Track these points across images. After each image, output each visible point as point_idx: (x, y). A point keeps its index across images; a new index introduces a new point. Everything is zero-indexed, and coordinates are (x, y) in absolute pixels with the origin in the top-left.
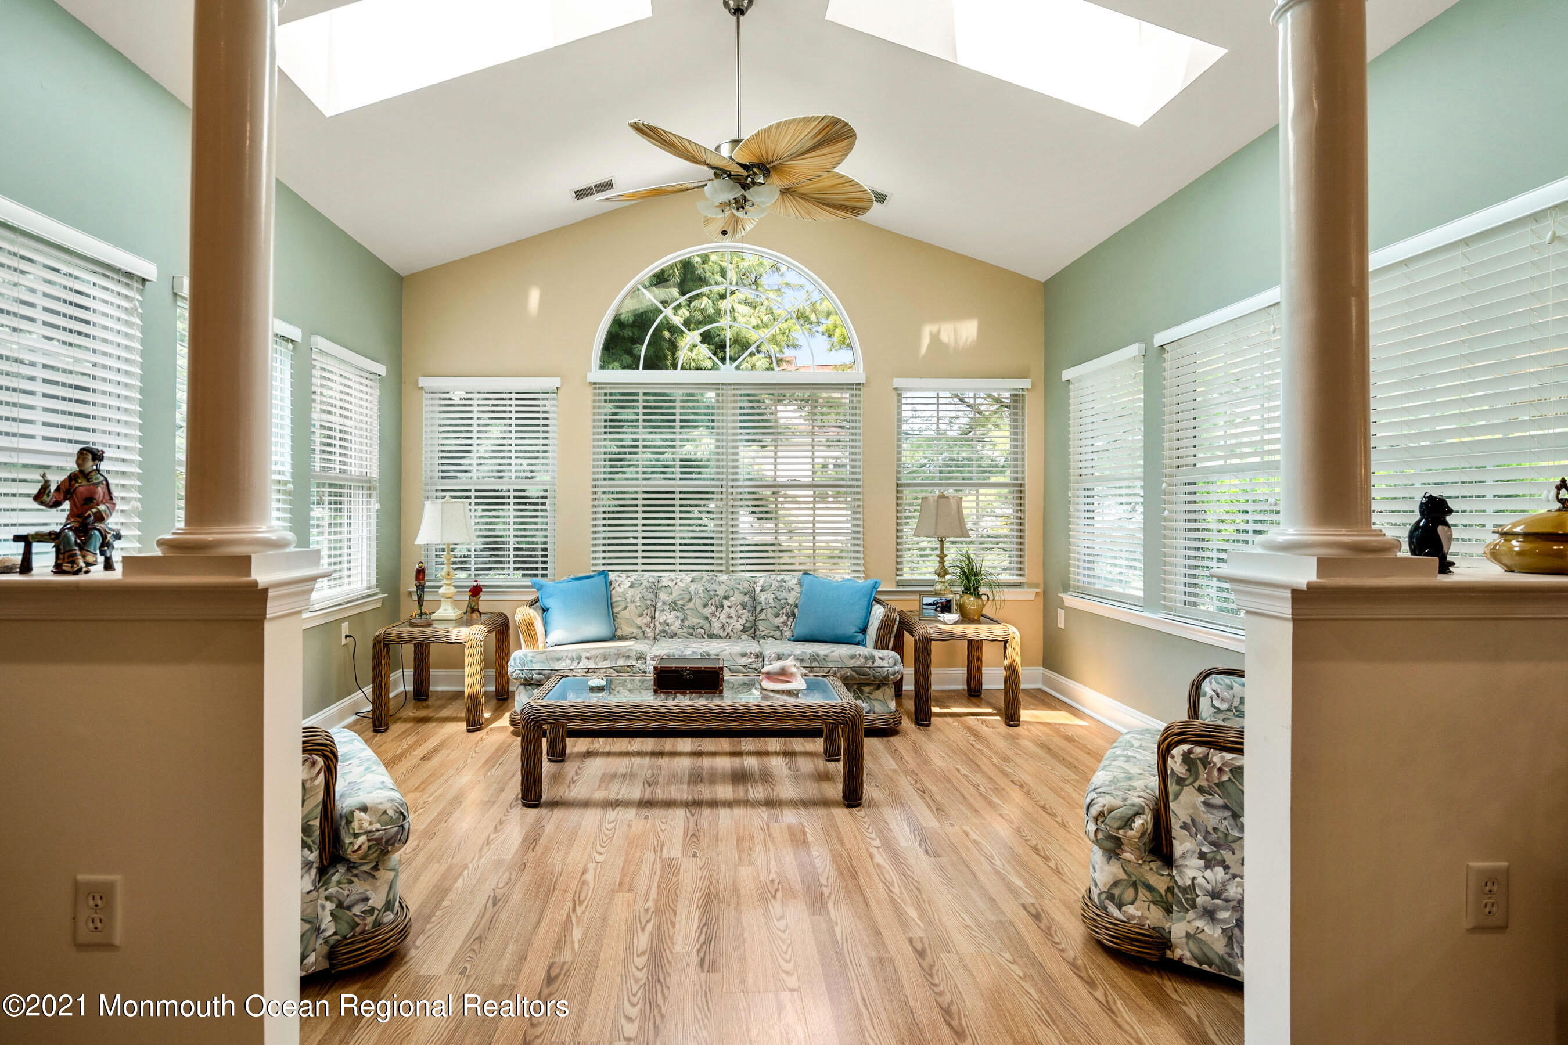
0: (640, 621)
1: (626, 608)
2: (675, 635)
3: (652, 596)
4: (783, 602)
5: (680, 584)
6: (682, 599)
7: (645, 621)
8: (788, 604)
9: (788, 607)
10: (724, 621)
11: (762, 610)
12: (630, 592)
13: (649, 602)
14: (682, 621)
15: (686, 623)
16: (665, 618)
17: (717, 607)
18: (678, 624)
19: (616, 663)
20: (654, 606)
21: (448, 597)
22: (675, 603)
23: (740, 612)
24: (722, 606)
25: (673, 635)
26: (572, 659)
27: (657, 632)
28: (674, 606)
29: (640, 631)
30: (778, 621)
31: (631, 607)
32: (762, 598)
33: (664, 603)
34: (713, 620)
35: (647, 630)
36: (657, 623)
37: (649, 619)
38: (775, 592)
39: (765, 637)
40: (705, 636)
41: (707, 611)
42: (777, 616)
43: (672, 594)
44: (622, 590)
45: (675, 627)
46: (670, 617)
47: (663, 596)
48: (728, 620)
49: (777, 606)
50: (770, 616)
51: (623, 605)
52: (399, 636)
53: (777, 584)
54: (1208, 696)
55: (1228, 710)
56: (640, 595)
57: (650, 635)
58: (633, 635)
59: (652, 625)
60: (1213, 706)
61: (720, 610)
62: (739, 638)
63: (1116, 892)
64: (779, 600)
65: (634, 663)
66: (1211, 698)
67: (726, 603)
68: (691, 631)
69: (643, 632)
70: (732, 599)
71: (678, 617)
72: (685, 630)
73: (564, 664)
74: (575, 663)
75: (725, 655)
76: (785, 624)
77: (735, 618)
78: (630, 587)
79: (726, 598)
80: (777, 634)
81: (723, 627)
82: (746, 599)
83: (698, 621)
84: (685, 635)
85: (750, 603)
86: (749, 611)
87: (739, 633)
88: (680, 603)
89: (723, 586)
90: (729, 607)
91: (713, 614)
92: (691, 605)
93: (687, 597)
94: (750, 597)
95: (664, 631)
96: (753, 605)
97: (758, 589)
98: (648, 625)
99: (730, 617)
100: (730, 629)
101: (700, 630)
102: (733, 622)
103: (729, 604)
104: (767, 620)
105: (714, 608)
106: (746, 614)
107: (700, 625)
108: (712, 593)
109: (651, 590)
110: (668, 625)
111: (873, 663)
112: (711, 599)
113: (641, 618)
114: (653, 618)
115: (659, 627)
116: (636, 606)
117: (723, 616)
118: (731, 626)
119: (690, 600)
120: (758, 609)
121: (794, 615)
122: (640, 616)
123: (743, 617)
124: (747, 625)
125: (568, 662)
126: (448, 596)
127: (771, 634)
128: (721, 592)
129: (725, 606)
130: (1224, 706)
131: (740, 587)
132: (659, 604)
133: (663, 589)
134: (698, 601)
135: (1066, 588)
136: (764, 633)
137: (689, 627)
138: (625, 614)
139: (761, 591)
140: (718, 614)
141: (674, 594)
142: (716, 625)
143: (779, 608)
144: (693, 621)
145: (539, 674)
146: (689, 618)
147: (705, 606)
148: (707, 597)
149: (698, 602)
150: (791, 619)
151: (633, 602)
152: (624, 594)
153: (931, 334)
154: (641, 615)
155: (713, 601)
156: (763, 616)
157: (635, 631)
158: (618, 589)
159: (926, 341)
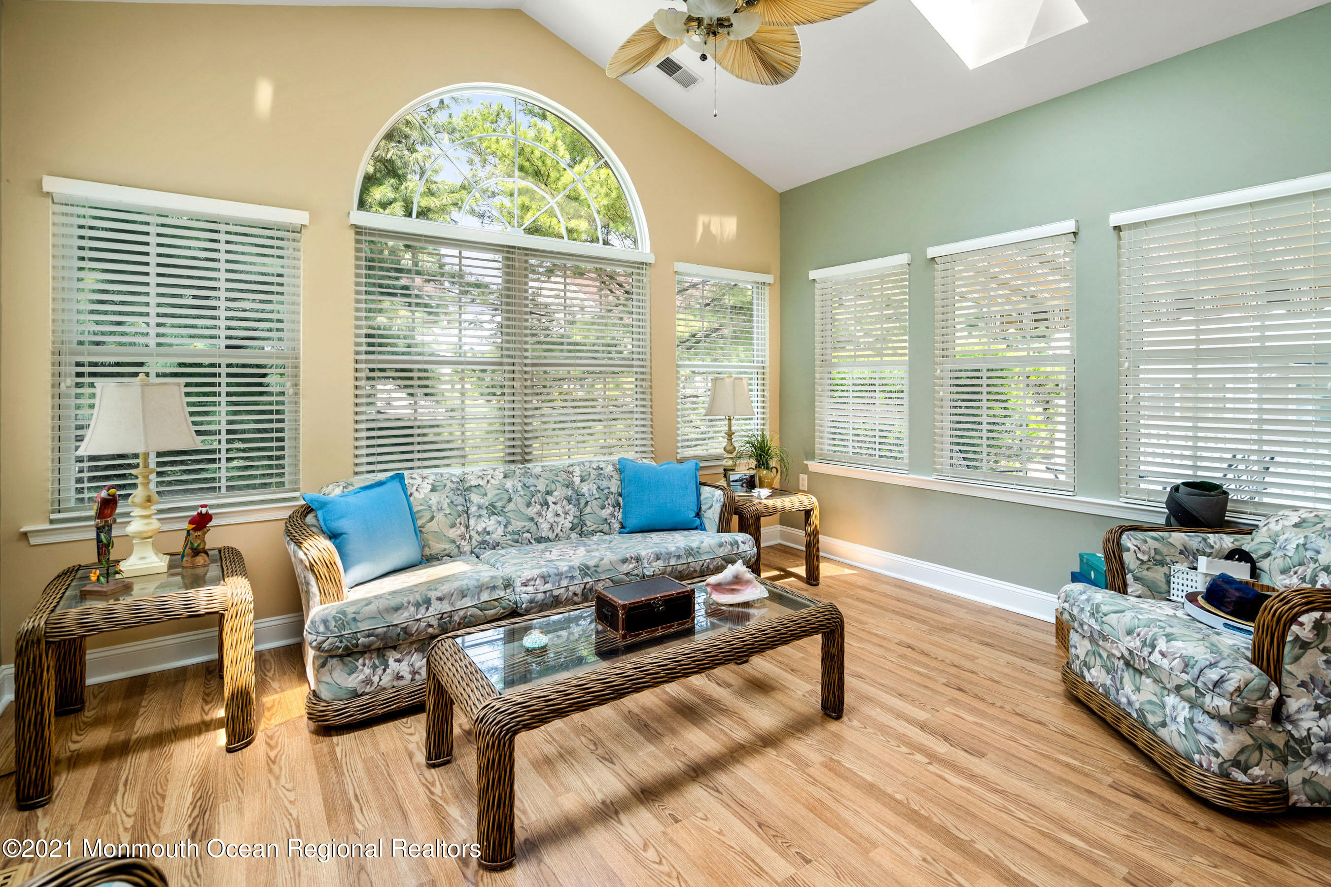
0: (453, 533)
1: (432, 518)
2: (498, 544)
3: (461, 500)
4: (606, 491)
5: (492, 481)
6: (500, 499)
7: (459, 532)
8: (612, 493)
9: (612, 496)
10: (551, 520)
11: (587, 503)
12: (434, 498)
13: (460, 508)
14: (505, 526)
15: (510, 529)
16: (484, 525)
17: (542, 505)
18: (500, 530)
19: (479, 599)
20: (467, 512)
21: (144, 537)
22: (494, 507)
23: (567, 508)
24: (547, 504)
25: (496, 546)
26: (418, 605)
27: (474, 543)
28: (492, 509)
29: (453, 546)
30: (605, 513)
31: (439, 516)
32: (585, 488)
33: (480, 507)
34: (540, 520)
35: (463, 543)
36: (473, 533)
37: (463, 529)
38: (597, 481)
39: (593, 533)
40: (533, 541)
41: (532, 511)
42: (603, 507)
43: (486, 494)
44: (422, 496)
45: (498, 534)
46: (490, 523)
47: (475, 498)
48: (556, 519)
49: (602, 497)
50: (597, 510)
51: (428, 516)
52: (82, 625)
53: (595, 472)
54: (1132, 551)
55: (1149, 561)
56: (448, 501)
57: (467, 549)
58: (446, 552)
59: (467, 536)
60: (1138, 558)
61: (545, 508)
62: (569, 538)
63: (1242, 758)
64: (602, 490)
65: (502, 594)
66: (1135, 552)
67: (550, 499)
68: (516, 537)
69: (458, 547)
70: (555, 493)
71: (499, 523)
72: (509, 537)
73: (406, 614)
74: (422, 610)
75: (605, 565)
76: (612, 515)
77: (563, 515)
78: (432, 490)
79: (549, 493)
80: (606, 527)
81: (552, 528)
82: (570, 492)
83: (523, 524)
84: (510, 542)
85: (574, 496)
86: (575, 506)
87: (568, 532)
88: (499, 504)
89: (541, 479)
90: (554, 503)
91: (539, 514)
92: (511, 506)
93: (506, 496)
94: (573, 489)
95: (484, 542)
96: (576, 499)
97: (577, 480)
98: (463, 537)
99: (558, 515)
100: (559, 528)
101: (526, 535)
102: (561, 520)
103: (554, 500)
104: (595, 513)
105: (539, 507)
106: (572, 510)
107: (526, 529)
108: (532, 489)
109: (459, 492)
110: (488, 533)
111: (738, 548)
112: (533, 496)
113: (454, 529)
114: (467, 527)
115: (477, 538)
116: (446, 515)
117: (550, 515)
118: (560, 526)
119: (510, 500)
120: (583, 502)
121: (619, 504)
122: (451, 527)
123: (571, 512)
124: (576, 521)
125: (412, 609)
126: (145, 535)
127: (600, 529)
128: (541, 487)
129: (550, 503)
130: (1145, 558)
131: (559, 479)
132: (473, 509)
133: (474, 489)
134: (519, 499)
135: (811, 456)
136: (592, 528)
137: (514, 533)
138: (432, 526)
139: (582, 481)
140: (544, 513)
141: (490, 495)
142: (545, 526)
143: (604, 499)
144: (517, 524)
145: (369, 636)
146: (513, 521)
147: (529, 505)
148: (529, 494)
149: (519, 501)
150: (617, 509)
151: (440, 509)
152: (426, 500)
153: (704, 224)
154: (453, 526)
155: (535, 499)
156: (588, 509)
157: (447, 547)
158: (416, 494)
159: (700, 230)
